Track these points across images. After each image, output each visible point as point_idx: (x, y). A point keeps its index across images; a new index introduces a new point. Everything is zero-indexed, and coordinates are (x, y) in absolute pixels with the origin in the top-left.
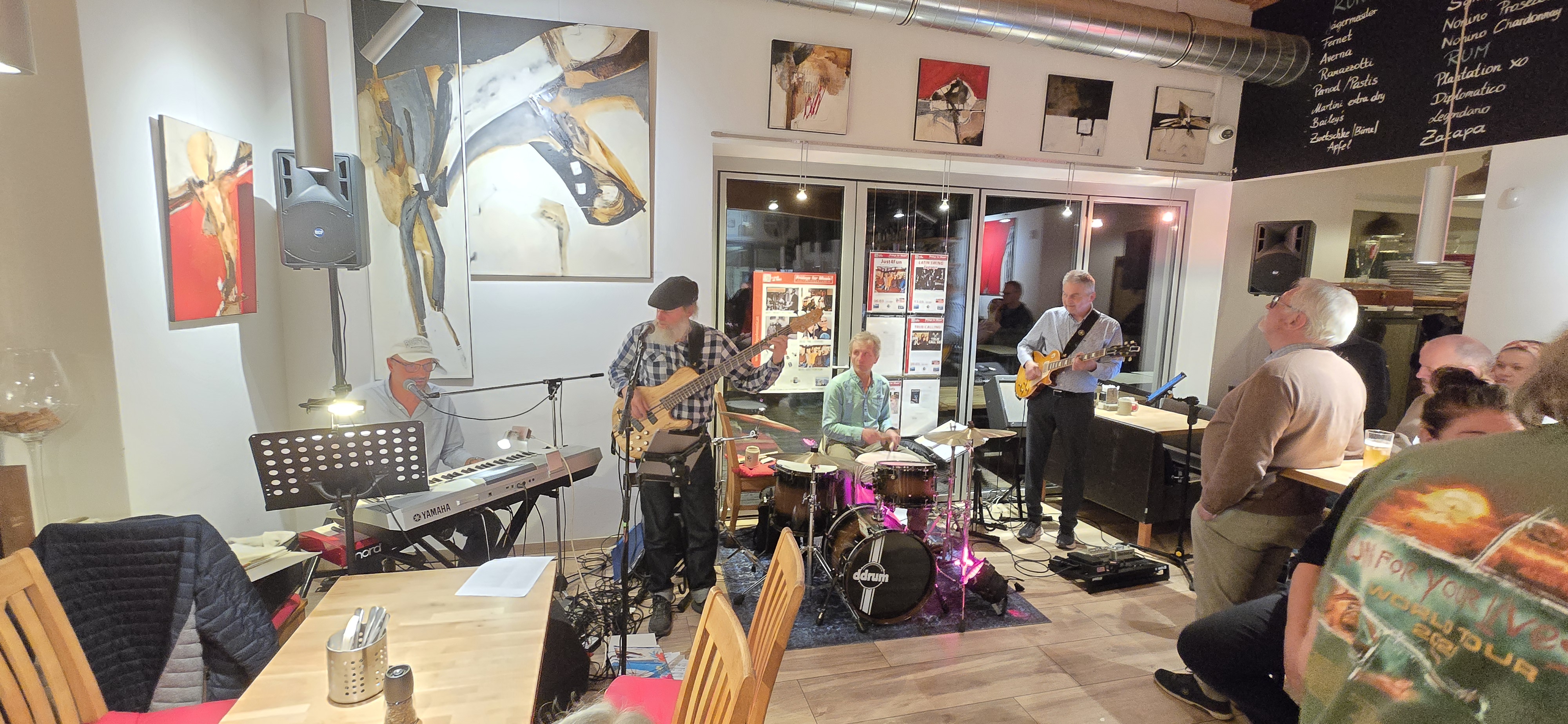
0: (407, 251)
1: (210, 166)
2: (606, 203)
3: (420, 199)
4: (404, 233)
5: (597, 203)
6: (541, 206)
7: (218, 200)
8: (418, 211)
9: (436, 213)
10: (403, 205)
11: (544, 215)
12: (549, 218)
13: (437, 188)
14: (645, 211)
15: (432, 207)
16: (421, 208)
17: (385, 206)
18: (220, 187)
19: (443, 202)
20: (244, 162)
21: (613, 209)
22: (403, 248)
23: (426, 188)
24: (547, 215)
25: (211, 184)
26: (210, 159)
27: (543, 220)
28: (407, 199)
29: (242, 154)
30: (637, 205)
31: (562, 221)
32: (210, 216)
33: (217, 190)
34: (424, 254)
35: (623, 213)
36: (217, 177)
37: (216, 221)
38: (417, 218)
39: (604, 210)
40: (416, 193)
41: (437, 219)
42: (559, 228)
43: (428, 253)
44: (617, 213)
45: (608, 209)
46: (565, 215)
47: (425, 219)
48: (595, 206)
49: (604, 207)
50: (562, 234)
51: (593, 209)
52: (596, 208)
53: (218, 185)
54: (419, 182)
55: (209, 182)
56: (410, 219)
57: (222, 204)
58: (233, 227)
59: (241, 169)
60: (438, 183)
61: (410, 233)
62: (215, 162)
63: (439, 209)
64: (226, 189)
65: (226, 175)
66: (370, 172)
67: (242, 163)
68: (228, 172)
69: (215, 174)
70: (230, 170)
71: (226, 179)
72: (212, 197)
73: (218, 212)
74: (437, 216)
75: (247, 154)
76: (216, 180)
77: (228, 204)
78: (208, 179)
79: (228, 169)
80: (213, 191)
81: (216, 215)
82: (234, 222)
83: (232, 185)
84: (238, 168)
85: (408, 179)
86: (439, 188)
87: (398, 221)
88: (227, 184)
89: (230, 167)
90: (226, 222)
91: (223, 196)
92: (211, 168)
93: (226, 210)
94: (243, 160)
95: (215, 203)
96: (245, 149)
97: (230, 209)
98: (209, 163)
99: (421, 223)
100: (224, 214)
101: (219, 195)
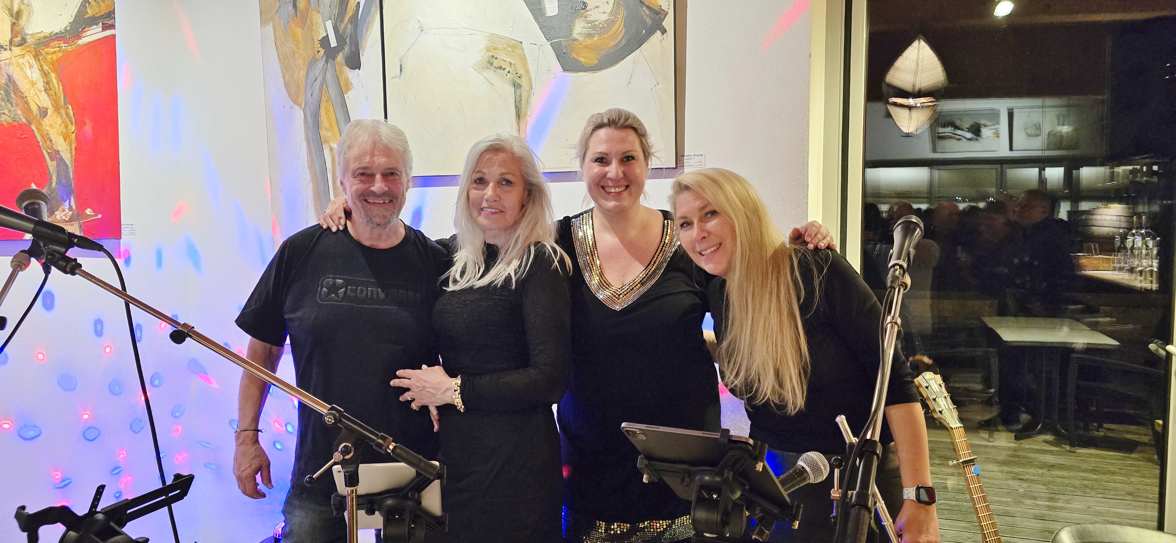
0: (312, 146)
1: (13, 24)
2: (594, 27)
3: (327, 61)
4: (309, 117)
5: (579, 28)
6: (488, 50)
7: (35, 74)
8: (324, 80)
9: (347, 79)
10: (308, 73)
11: (491, 64)
12: (500, 68)
13: (348, 41)
14: (664, 31)
15: (342, 72)
16: (329, 76)
17: (287, 77)
18: (36, 56)
19: (354, 63)
20: (97, 24)
21: (606, 36)
22: (308, 140)
23: (333, 43)
24: (496, 63)
25: (16, 50)
26: (17, 16)
27: (490, 74)
28: (313, 62)
29: (90, 12)
30: (649, 22)
31: (521, 71)
32: (13, 95)
33: (29, 58)
34: (334, 148)
35: (624, 42)
36: (30, 40)
37: (27, 103)
38: (324, 91)
39: (589, 42)
40: (322, 51)
41: (348, 90)
42: (517, 86)
44: (613, 43)
45: (596, 38)
46: (524, 60)
47: (333, 91)
48: (575, 35)
49: (590, 36)
50: (521, 96)
51: (571, 42)
52: (575, 40)
53: (34, 53)
54: (325, 35)
55: (13, 48)
56: (316, 94)
57: (42, 80)
58: (67, 114)
59: (88, 33)
60: (348, 31)
61: (316, 116)
62: (28, 20)
63: (351, 74)
64: (52, 59)
65: (54, 40)
66: (270, 28)
67: (91, 26)
68: (58, 37)
69: (28, 37)
70: (63, 33)
71: (52, 44)
72: (18, 69)
73: (32, 90)
74: (348, 86)
75: (102, 13)
76: (29, 46)
77: (55, 81)
78: (11, 42)
79: (58, 31)
80: (21, 60)
81: (26, 94)
82: (70, 107)
83: (67, 54)
84: (83, 32)
85: (312, 30)
86: (350, 39)
87: (301, 99)
88: (54, 52)
89: (63, 27)
90: (50, 107)
91: (46, 67)
92: (16, 28)
93: (50, 89)
94: (93, 21)
95: (26, 77)
96: (99, 6)
97: (61, 87)
98: (14, 21)
99: (329, 99)
100: (46, 96)
101: (35, 66)
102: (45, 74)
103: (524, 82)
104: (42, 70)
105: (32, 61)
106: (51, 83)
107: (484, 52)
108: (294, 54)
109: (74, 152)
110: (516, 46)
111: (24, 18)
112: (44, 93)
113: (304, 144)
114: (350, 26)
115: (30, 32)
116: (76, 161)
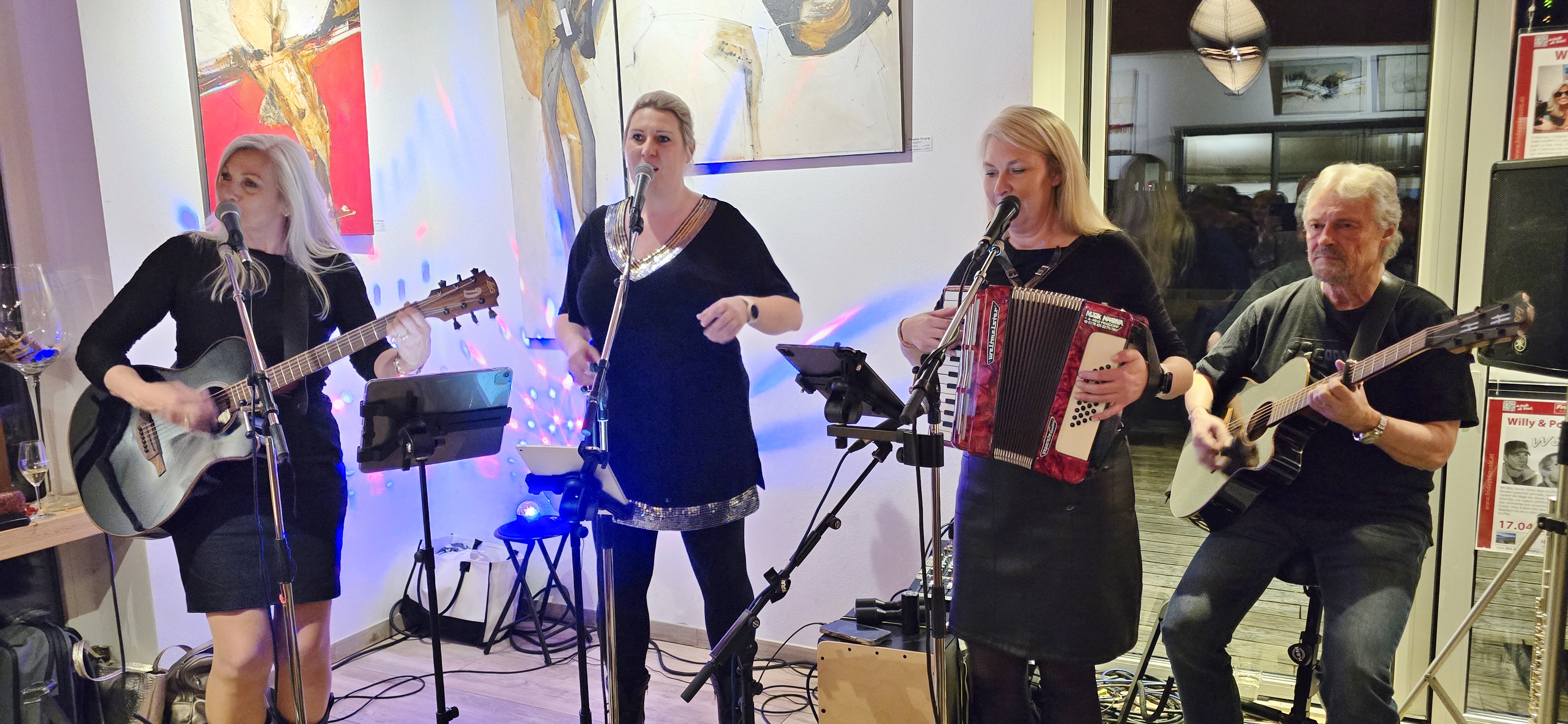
0: (551, 137)
1: (274, 30)
2: (821, 10)
3: (562, 51)
4: (547, 107)
5: (807, 11)
6: (719, 35)
7: (293, 78)
8: (560, 68)
9: (582, 69)
10: (544, 64)
11: (722, 50)
12: (731, 54)
13: (582, 29)
14: (889, 12)
15: (577, 62)
16: (565, 66)
17: (525, 68)
18: (294, 59)
19: (589, 52)
20: (344, 23)
21: (833, 18)
22: (546, 131)
23: (568, 32)
24: (726, 49)
25: (277, 55)
26: (276, 22)
27: (721, 61)
29: (338, 12)
30: (875, 3)
32: (276, 99)
34: (571, 139)
35: (850, 25)
36: (288, 45)
37: (288, 105)
38: (560, 81)
39: (817, 25)
40: (558, 40)
41: (584, 79)
42: (747, 72)
43: (574, 137)
44: (839, 26)
45: (823, 21)
47: (569, 82)
48: (803, 19)
49: (818, 18)
50: (751, 82)
51: (798, 25)
52: (803, 23)
53: (291, 57)
54: (560, 24)
55: (274, 53)
56: (553, 85)
57: (299, 82)
58: (322, 114)
59: (337, 33)
60: (583, 19)
61: (554, 107)
62: (285, 24)
63: (586, 63)
64: (307, 62)
65: (307, 43)
66: (506, 18)
67: (339, 25)
68: (311, 39)
69: (286, 41)
70: (315, 35)
71: (306, 46)
72: (279, 73)
73: (292, 93)
74: (584, 75)
75: (348, 12)
76: (287, 50)
77: (310, 83)
78: (272, 48)
79: (311, 34)
80: (281, 65)
81: (287, 97)
82: (324, 107)
83: (319, 55)
84: (332, 32)
85: (547, 19)
86: (584, 27)
87: (539, 91)
88: (308, 55)
89: (315, 29)
90: (308, 108)
91: (302, 70)
92: (276, 34)
93: (307, 91)
94: (340, 20)
95: (286, 81)
96: (346, 5)
97: (316, 89)
98: (274, 27)
99: (565, 89)
100: (303, 97)
101: (293, 70)
102: (302, 77)
103: (754, 68)
104: (299, 73)
105: (291, 65)
106: (307, 85)
107: (715, 38)
108: (531, 44)
109: (329, 151)
110: (745, 31)
111: (282, 23)
112: (301, 95)
113: (543, 134)
114: (584, 13)
115: (287, 37)
116: (331, 159)
